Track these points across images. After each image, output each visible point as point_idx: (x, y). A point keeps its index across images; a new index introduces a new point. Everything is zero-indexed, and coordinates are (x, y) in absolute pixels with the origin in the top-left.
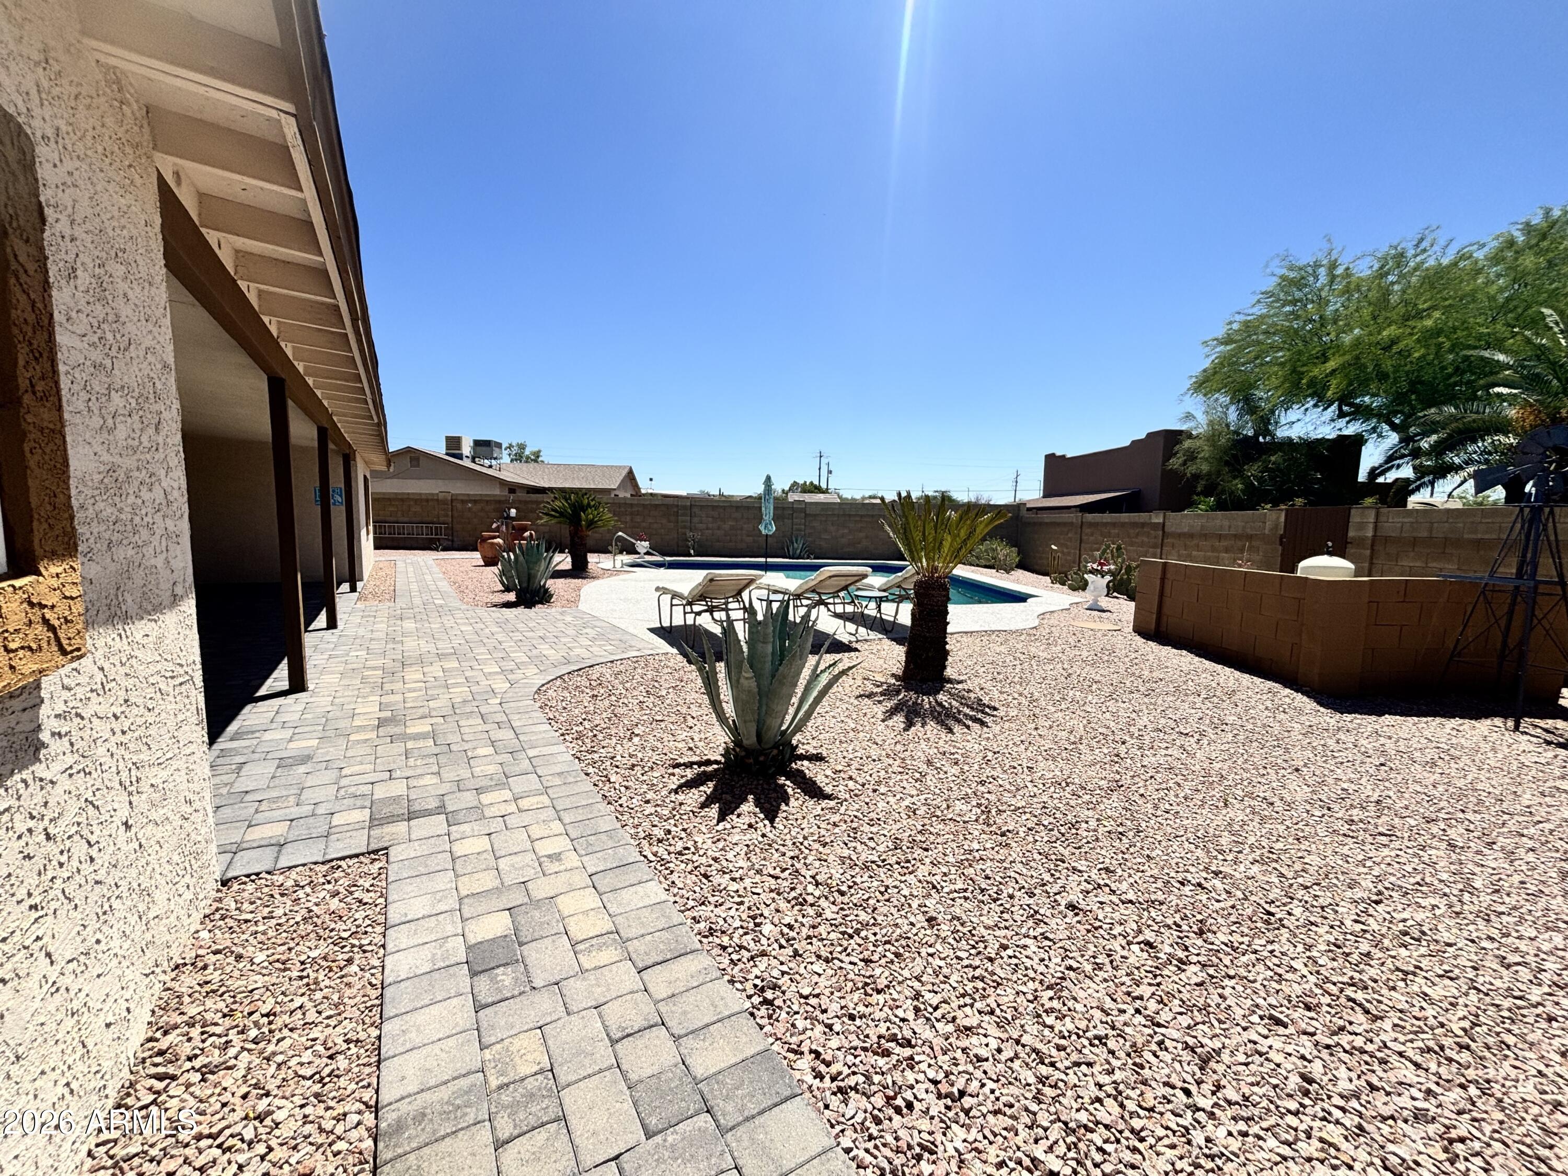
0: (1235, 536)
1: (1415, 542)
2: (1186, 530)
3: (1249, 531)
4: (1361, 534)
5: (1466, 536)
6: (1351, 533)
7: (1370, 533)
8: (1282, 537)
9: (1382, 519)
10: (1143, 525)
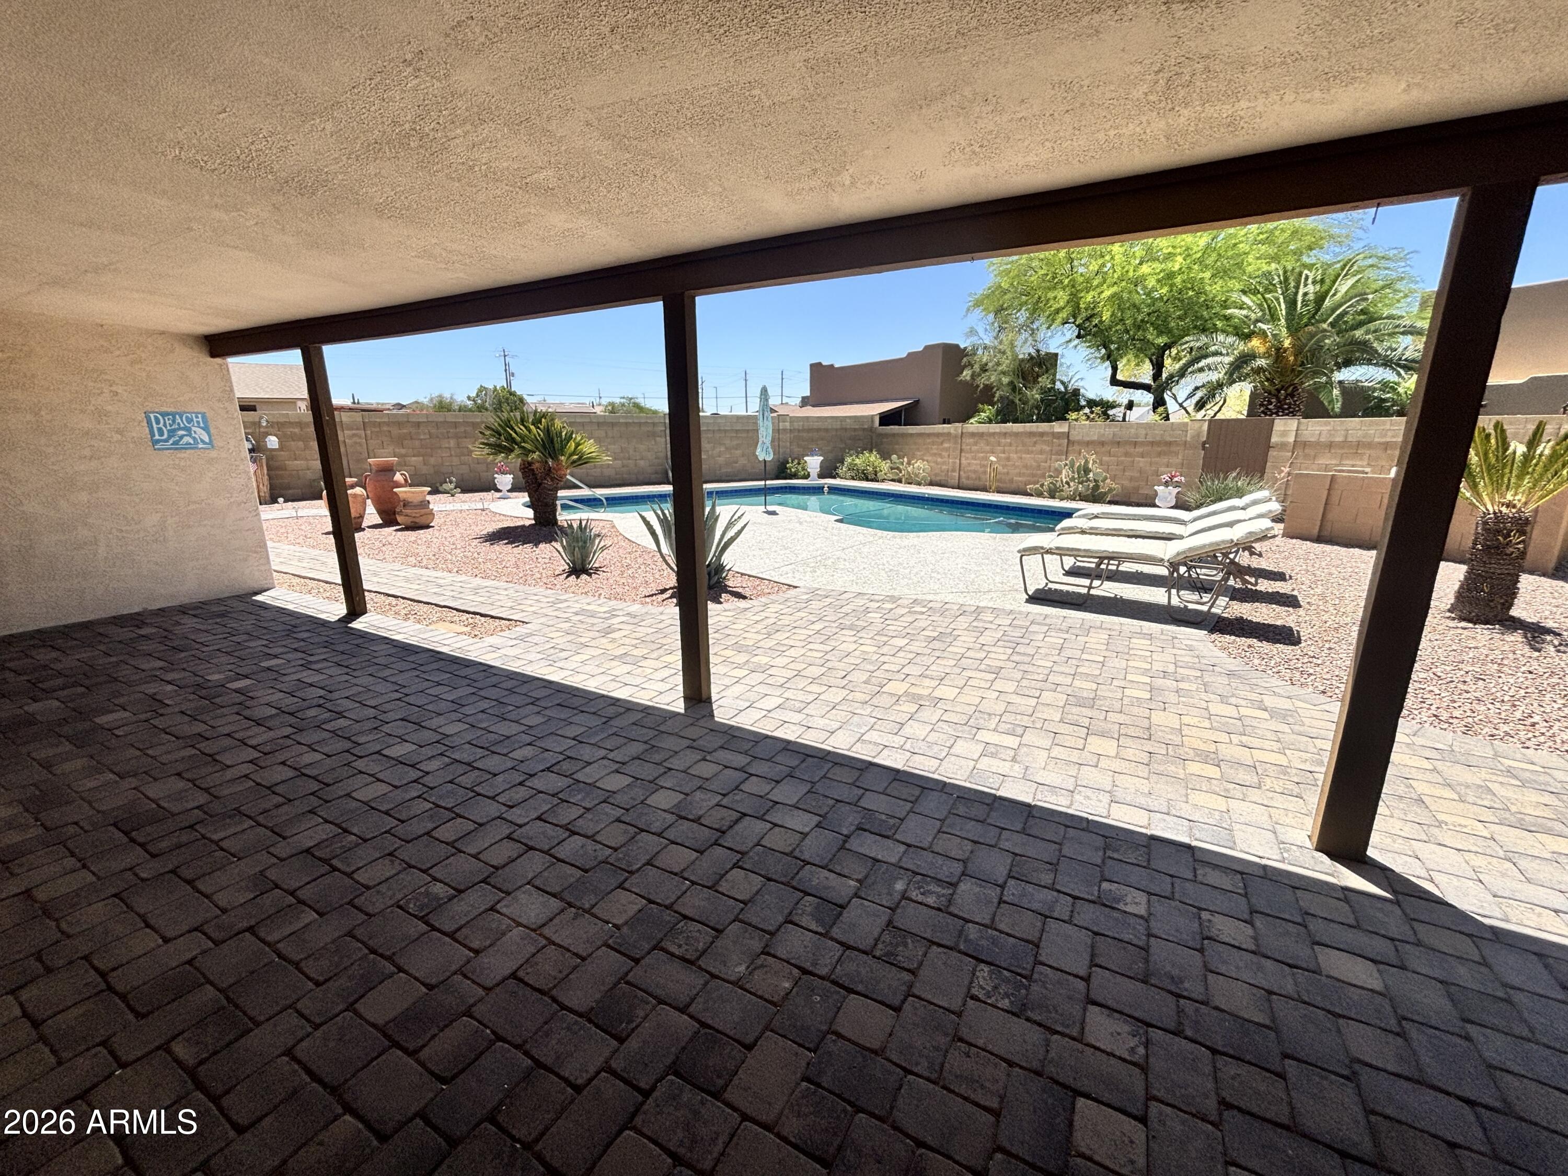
0: (1152, 443)
1: (1331, 445)
2: (1095, 438)
3: (1168, 439)
4: (1284, 439)
5: (1376, 440)
6: (1274, 439)
7: (1291, 439)
8: (1204, 443)
9: (1302, 427)
10: (1042, 434)
